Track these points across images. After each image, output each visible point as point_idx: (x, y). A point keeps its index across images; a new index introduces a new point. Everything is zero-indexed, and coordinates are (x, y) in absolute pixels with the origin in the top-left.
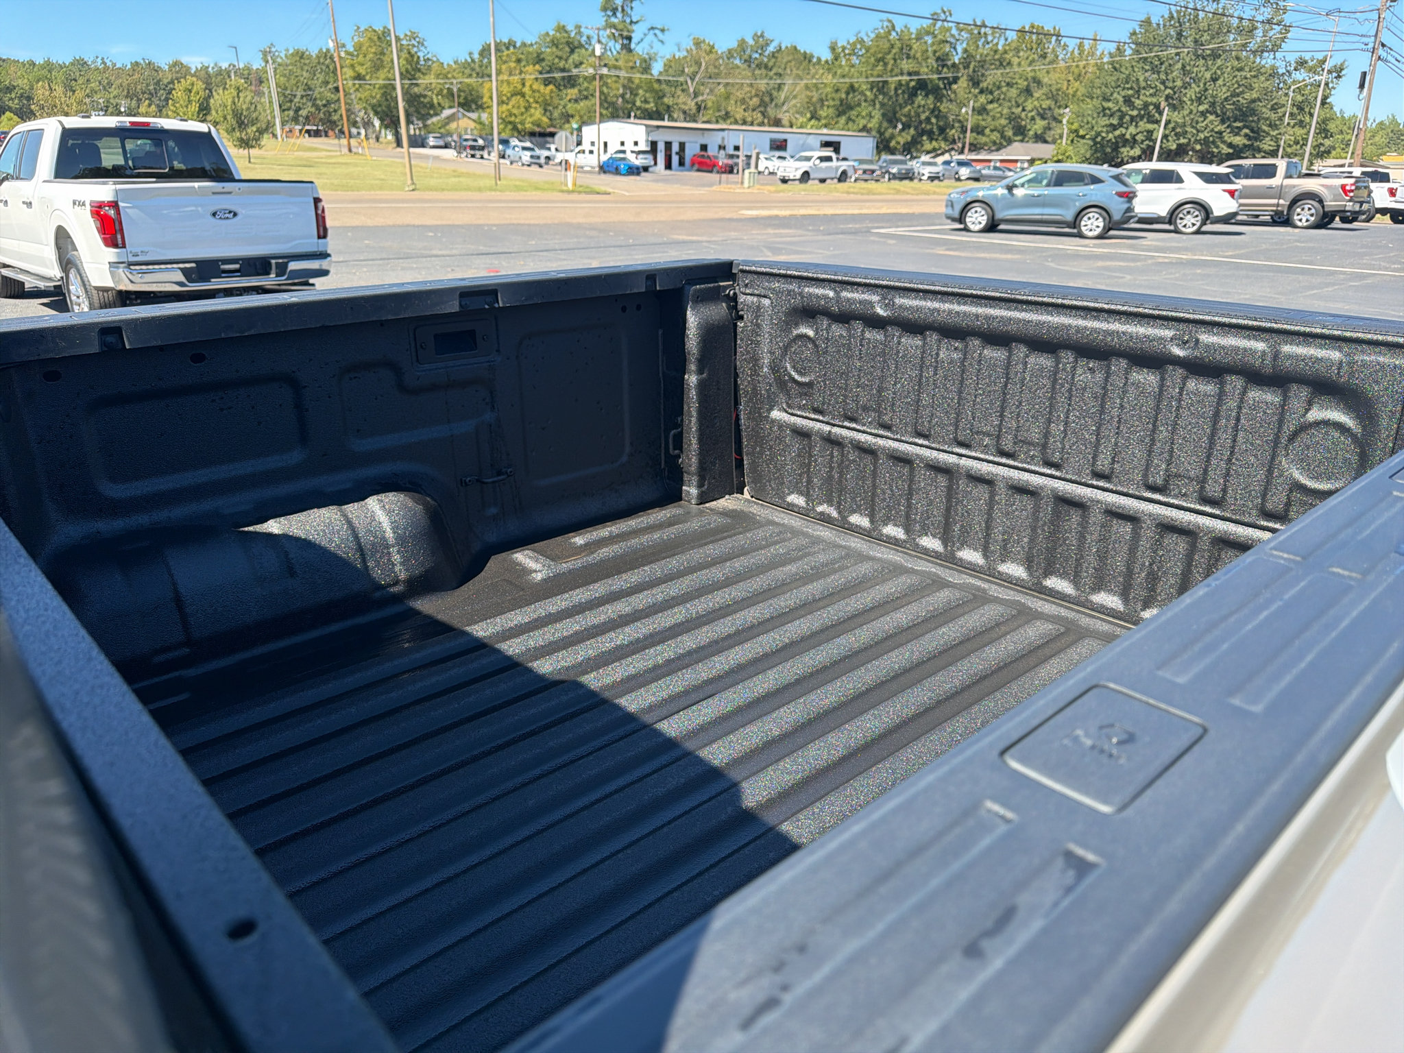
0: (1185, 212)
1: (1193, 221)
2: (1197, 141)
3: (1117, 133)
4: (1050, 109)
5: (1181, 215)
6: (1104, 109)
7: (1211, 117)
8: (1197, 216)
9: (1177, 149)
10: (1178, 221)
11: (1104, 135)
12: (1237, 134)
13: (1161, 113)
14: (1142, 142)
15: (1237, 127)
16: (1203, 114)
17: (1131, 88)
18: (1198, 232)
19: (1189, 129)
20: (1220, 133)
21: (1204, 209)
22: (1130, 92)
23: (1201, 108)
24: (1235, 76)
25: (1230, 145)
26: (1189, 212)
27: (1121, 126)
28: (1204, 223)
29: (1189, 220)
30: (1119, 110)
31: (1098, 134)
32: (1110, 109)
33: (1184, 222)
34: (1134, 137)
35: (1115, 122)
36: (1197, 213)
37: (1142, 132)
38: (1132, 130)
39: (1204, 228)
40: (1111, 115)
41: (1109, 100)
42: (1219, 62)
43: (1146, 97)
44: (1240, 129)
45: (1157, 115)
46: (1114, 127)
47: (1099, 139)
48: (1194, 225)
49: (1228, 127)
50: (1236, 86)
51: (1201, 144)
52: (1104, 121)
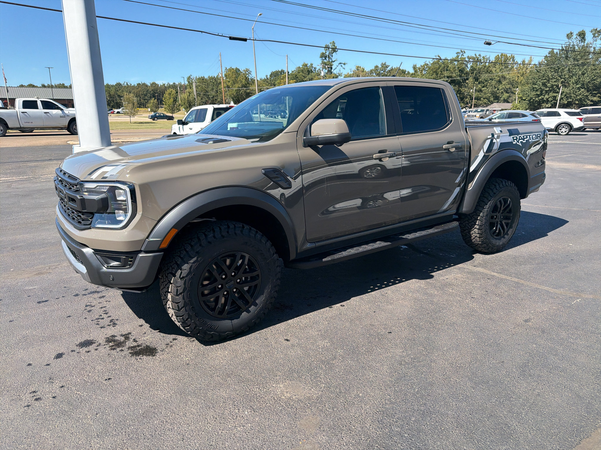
0: (562, 127)
1: (565, 130)
2: (577, 100)
3: (540, 98)
4: (510, 88)
5: (560, 128)
6: (534, 88)
7: (583, 90)
8: (567, 128)
9: (567, 103)
10: (559, 130)
11: (534, 98)
12: (594, 96)
13: (559, 89)
14: (551, 101)
15: (594, 93)
16: (579, 88)
17: (545, 79)
18: (567, 134)
19: (572, 95)
20: (587, 96)
21: (570, 126)
22: (545, 81)
23: (578, 86)
24: (593, 72)
25: (592, 101)
26: (563, 127)
27: (542, 95)
28: (570, 131)
29: (564, 130)
30: (540, 88)
31: (531, 98)
32: (536, 88)
33: (562, 131)
34: (547, 99)
35: (539, 93)
36: (567, 127)
37: (552, 97)
38: (547, 96)
39: (570, 133)
40: (537, 91)
41: (536, 84)
42: (585, 67)
43: (552, 82)
44: (596, 94)
45: (558, 90)
46: (538, 96)
47: (532, 100)
48: (566, 132)
49: (590, 93)
50: (593, 76)
51: (578, 101)
52: (534, 93)
